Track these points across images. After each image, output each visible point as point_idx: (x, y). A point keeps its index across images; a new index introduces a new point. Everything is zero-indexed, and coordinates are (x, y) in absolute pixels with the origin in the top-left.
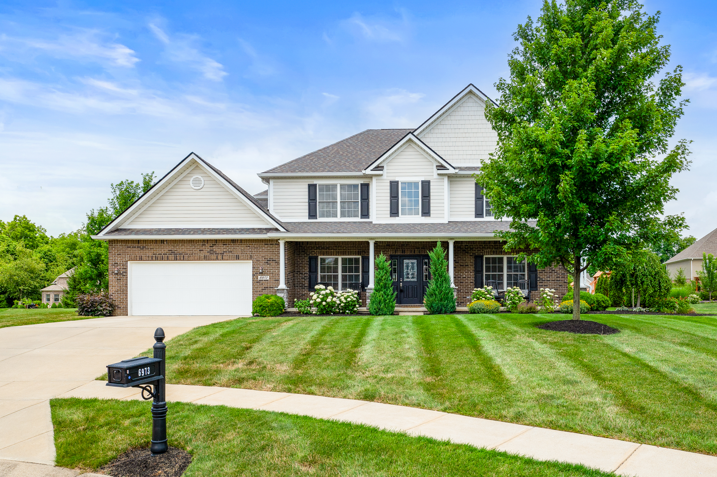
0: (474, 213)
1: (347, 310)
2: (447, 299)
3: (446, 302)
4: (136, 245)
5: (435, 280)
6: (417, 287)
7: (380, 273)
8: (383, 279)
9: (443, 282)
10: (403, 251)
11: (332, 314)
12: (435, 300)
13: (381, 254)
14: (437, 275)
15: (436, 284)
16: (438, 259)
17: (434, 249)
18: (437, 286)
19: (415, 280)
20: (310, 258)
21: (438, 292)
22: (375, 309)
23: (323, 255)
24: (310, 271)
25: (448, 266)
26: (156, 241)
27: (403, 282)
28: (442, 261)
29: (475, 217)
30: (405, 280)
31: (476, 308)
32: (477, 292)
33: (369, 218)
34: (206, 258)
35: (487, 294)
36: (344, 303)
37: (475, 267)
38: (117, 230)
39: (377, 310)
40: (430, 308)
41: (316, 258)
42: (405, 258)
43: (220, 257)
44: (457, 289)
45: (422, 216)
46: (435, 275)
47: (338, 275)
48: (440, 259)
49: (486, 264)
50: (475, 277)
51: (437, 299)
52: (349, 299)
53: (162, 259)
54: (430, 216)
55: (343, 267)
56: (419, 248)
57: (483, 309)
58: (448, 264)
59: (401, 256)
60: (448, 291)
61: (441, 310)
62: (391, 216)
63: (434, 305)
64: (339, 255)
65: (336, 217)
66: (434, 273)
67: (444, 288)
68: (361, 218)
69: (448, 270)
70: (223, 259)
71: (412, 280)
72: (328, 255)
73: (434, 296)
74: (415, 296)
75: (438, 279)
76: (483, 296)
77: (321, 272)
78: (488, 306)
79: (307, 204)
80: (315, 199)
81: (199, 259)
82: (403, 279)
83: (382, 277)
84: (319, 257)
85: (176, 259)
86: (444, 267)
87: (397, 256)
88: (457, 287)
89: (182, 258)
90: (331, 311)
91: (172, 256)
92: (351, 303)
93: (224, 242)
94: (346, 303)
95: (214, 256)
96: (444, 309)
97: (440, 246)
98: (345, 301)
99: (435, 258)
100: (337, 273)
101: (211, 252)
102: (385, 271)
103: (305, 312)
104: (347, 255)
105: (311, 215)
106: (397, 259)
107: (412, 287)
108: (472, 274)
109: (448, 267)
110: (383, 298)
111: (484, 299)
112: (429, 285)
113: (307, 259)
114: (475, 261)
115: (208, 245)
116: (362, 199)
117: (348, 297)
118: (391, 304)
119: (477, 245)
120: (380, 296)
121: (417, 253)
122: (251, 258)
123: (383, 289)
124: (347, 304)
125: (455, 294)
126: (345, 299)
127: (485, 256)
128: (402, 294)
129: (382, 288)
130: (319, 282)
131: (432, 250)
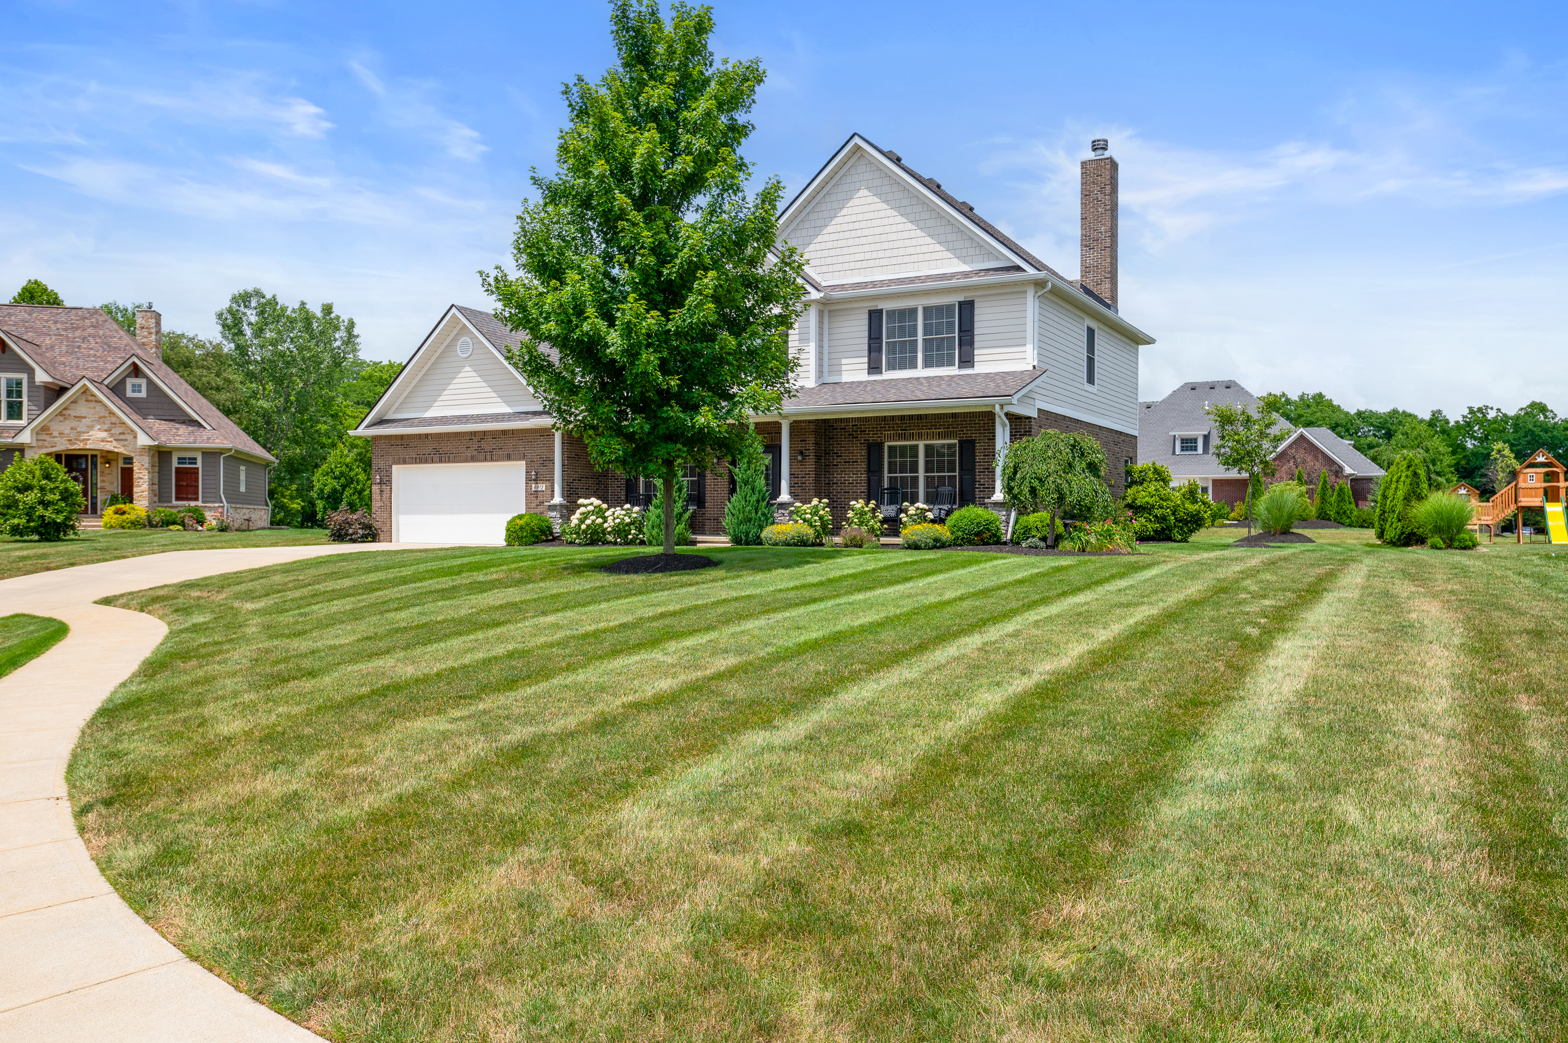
0: (865, 366)
4: (399, 442)
26: (420, 436)
29: (868, 374)
34: (473, 459)
37: (869, 465)
38: (381, 422)
43: (489, 457)
49: (888, 458)
50: (869, 483)
53: (426, 462)
70: (492, 460)
81: (466, 461)
85: (441, 461)
89: (430, 460)
91: (436, 457)
93: (495, 435)
95: (482, 456)
98: (612, 524)
101: (479, 449)
114: (870, 453)
115: (475, 439)
117: (618, 517)
119: (872, 425)
122: (523, 457)
126: (614, 519)
127: (887, 444)
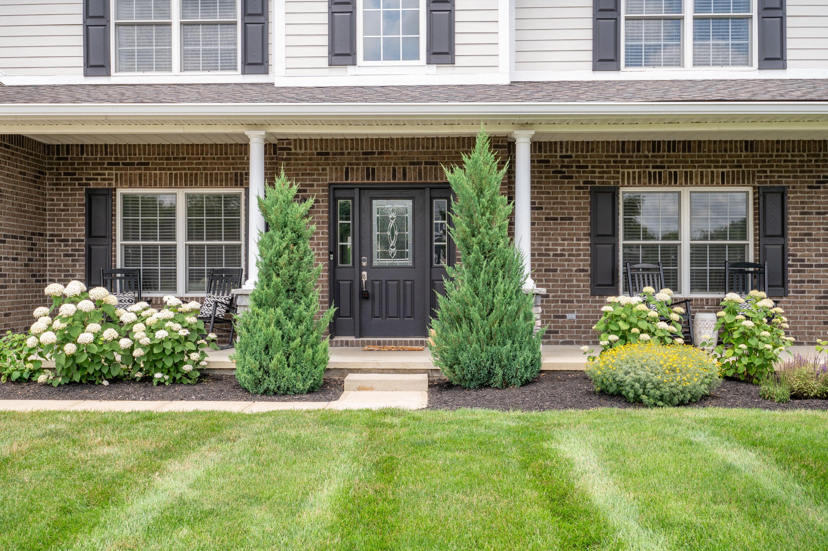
0: (589, 56)
1: (157, 370)
2: (511, 334)
3: (508, 346)
5: (468, 266)
6: (412, 285)
7: (273, 241)
8: (282, 261)
9: (495, 273)
10: (370, 173)
11: (106, 383)
12: (466, 338)
13: (279, 175)
14: (476, 247)
15: (470, 282)
16: (481, 192)
17: (465, 158)
18: (476, 289)
19: (408, 262)
20: (91, 194)
21: (480, 310)
22: (251, 372)
23: (130, 186)
24: (89, 234)
25: (512, 217)
27: (370, 267)
28: (492, 201)
29: (594, 69)
30: (377, 262)
31: (628, 379)
32: (618, 311)
33: (266, 72)
35: (654, 320)
36: (143, 347)
37: (594, 224)
39: (260, 374)
40: (451, 367)
41: (110, 193)
42: (374, 193)
44: (543, 296)
45: (429, 62)
46: (469, 249)
47: (175, 246)
48: (487, 193)
49: (625, 213)
50: (594, 256)
51: (473, 337)
52: (161, 334)
54: (452, 62)
55: (189, 222)
56: (420, 163)
57: (657, 386)
58: (513, 213)
59: (362, 189)
60: (512, 307)
61: (490, 374)
62: (330, 64)
63: (463, 357)
64: (176, 187)
65: (170, 69)
66: (464, 240)
67: (499, 297)
68: (244, 73)
69: (511, 234)
71: (399, 262)
72: (145, 187)
73: (464, 326)
74: (409, 314)
75: (477, 260)
76: (644, 325)
77: (125, 237)
78: (673, 370)
79: (80, 30)
80: (105, 16)
82: (371, 261)
83: (279, 255)
84: (120, 191)
86: (501, 220)
87: (350, 188)
88: (543, 291)
90: (102, 377)
92: (168, 346)
94: (152, 346)
96: (499, 371)
97: (487, 145)
98: (145, 341)
99: (470, 189)
100: (174, 239)
102: (290, 235)
103: (16, 375)
104: (201, 186)
105: (92, 63)
106: (353, 199)
107: (398, 285)
108: (585, 244)
109: (512, 224)
110: (278, 333)
111: (645, 336)
112: (447, 284)
113: (81, 197)
114: (594, 205)
116: (245, 13)
117: (160, 325)
118: (310, 351)
119: (598, 156)
120: (268, 325)
121: (412, 177)
123: (282, 297)
124: (156, 351)
125: (537, 312)
126: (151, 330)
127: (624, 190)
128: (367, 305)
129: (278, 293)
130: (119, 266)
131: (461, 164)
